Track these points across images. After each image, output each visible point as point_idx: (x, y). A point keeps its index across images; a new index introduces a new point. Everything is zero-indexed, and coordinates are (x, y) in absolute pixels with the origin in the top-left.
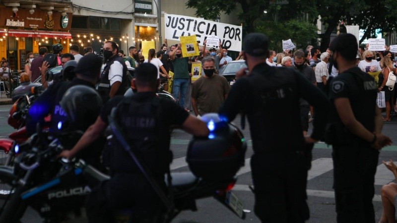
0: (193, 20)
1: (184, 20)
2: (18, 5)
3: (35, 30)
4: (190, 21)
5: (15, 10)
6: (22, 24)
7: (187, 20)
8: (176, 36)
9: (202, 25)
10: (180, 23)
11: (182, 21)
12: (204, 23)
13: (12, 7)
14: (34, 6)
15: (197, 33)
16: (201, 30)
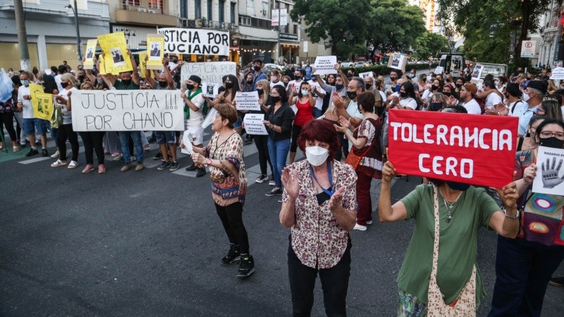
0: (175, 31)
1: (168, 32)
4: (172, 32)
10: (165, 35)
12: (186, 32)
15: (180, 42)
16: (183, 39)
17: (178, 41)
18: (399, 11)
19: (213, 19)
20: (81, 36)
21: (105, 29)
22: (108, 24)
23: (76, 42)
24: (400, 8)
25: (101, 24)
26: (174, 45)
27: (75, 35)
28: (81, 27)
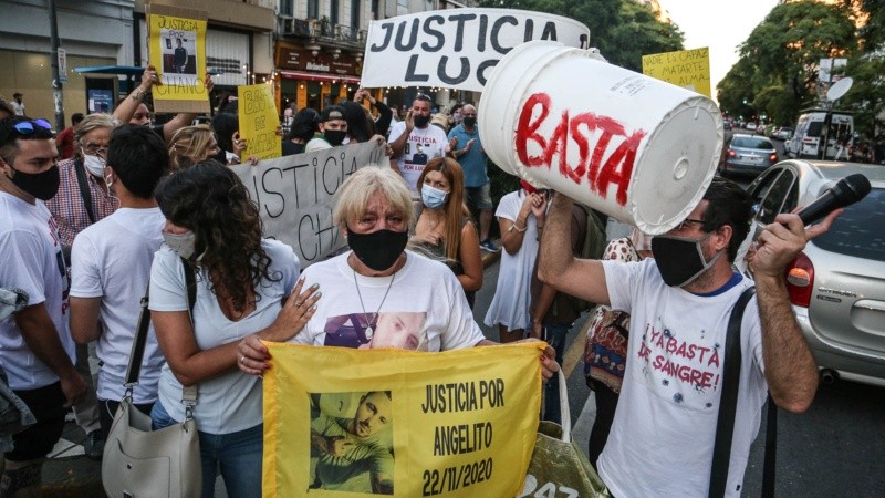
0: (472, 17)
1: (441, 20)
2: (318, 48)
3: (344, 75)
4: (461, 19)
5: (315, 53)
6: (327, 68)
7: (452, 18)
8: (417, 72)
9: (507, 25)
10: (427, 30)
11: (434, 25)
12: (514, 21)
13: (312, 50)
14: (339, 51)
15: (489, 53)
16: (503, 44)
17: (481, 48)
18: (646, 29)
19: (341, 22)
20: (62, 35)
21: (121, 25)
22: (128, 15)
23: (49, 49)
24: (648, 25)
25: (115, 13)
26: (465, 61)
27: (47, 33)
28: (59, 15)
